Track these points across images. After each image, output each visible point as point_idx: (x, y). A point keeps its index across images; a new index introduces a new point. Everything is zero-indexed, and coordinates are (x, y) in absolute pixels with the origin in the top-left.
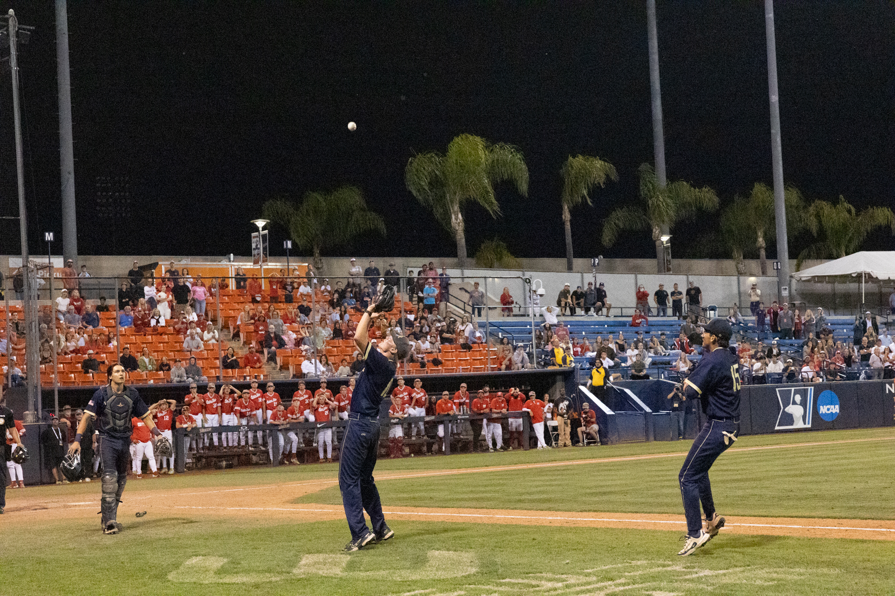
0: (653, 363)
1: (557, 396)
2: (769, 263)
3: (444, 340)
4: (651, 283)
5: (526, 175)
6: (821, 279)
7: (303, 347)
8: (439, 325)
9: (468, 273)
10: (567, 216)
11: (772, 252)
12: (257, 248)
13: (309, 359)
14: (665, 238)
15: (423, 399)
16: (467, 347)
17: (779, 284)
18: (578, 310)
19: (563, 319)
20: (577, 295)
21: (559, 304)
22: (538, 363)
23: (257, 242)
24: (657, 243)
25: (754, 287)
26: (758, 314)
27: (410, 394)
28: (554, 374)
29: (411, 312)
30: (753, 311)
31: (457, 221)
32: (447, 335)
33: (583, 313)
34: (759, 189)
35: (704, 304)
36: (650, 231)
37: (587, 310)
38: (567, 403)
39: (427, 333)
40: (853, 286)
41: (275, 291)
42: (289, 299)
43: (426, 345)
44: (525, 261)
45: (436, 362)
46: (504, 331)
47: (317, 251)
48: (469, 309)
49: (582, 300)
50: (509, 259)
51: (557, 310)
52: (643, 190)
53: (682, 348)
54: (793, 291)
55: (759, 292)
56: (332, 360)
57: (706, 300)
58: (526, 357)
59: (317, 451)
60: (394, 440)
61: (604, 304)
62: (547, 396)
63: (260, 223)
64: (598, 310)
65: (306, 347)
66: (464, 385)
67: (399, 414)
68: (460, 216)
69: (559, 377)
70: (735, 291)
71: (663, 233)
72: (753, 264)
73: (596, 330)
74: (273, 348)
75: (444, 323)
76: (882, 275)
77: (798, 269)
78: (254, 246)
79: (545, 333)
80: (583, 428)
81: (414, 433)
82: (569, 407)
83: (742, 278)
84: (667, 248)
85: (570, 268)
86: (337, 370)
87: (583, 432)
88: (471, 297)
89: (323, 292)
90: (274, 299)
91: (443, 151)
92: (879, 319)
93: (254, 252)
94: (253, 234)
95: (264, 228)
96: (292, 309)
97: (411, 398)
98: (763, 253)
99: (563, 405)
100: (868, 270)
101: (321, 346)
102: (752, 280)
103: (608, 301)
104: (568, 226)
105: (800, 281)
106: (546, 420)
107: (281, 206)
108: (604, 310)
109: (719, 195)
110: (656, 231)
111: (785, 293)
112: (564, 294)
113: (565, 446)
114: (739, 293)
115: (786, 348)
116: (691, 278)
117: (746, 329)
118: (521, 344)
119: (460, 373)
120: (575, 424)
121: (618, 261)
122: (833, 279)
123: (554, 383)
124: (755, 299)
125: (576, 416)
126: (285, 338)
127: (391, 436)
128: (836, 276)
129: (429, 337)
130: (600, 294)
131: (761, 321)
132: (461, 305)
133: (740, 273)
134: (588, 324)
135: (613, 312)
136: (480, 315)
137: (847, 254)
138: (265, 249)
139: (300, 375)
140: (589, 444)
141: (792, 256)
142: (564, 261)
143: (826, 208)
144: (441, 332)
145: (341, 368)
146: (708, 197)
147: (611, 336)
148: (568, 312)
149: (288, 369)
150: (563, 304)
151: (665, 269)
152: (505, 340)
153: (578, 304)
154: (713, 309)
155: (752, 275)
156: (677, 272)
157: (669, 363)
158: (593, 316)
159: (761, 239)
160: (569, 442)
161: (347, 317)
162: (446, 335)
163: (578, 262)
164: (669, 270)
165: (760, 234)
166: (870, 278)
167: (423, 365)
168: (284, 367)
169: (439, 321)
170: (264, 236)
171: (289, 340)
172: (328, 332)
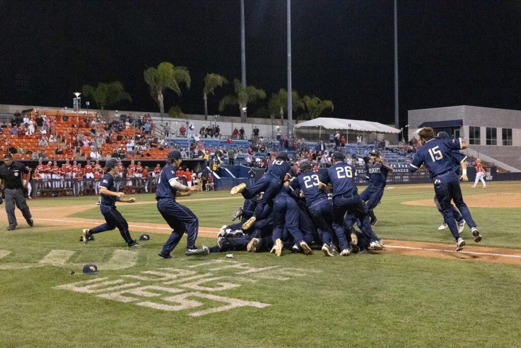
0: (238, 158)
1: (198, 170)
2: (284, 121)
3: (152, 146)
4: (238, 126)
5: (189, 80)
6: (304, 128)
7: (92, 147)
8: (150, 139)
9: (164, 119)
10: (205, 98)
11: (286, 117)
12: (76, 105)
13: (94, 152)
14: (244, 109)
15: (141, 170)
16: (161, 149)
17: (288, 129)
18: (208, 136)
19: (202, 139)
20: (208, 130)
21: (200, 133)
22: (191, 157)
23: (76, 102)
24: (241, 111)
25: (278, 130)
26: (280, 140)
27: (136, 168)
28: (197, 161)
29: (139, 134)
30: (278, 139)
31: (161, 98)
32: (154, 144)
33: (210, 137)
34: (282, 91)
36: (238, 106)
37: (212, 136)
38: (201, 173)
39: (145, 143)
40: (316, 131)
41: (81, 122)
42: (87, 126)
43: (144, 148)
44: (188, 115)
45: (148, 155)
46: (177, 143)
47: (102, 108)
48: (164, 134)
49: (210, 132)
50: (182, 114)
51: (200, 135)
52: (236, 90)
53: (249, 153)
54: (293, 132)
55: (280, 131)
56: (104, 152)
58: (186, 154)
59: (94, 190)
60: (128, 187)
61: (218, 134)
62: (192, 171)
63: (77, 94)
64: (216, 136)
65: (93, 146)
66: (158, 165)
67: (131, 176)
68: (162, 96)
69: (199, 163)
70: (271, 131)
71: (243, 107)
72: (278, 121)
73: (215, 144)
74: (79, 146)
75: (153, 139)
76: (327, 127)
77: (297, 123)
78: (74, 104)
79: (193, 144)
80: (208, 184)
81: (137, 184)
82: (202, 175)
83: (274, 126)
84: (245, 113)
85: (206, 119)
86: (106, 156)
87: (208, 186)
88: (165, 128)
89: (102, 124)
90: (81, 126)
91: (156, 68)
92: (326, 144)
93: (74, 106)
94: (74, 99)
95: (79, 96)
96: (88, 131)
97: (136, 170)
98: (282, 117)
99: (200, 174)
100: (322, 125)
101: (100, 146)
102: (278, 127)
103: (220, 132)
104: (206, 102)
105: (296, 128)
106: (193, 180)
107: (87, 88)
108: (219, 136)
109: (266, 93)
110: (241, 106)
111: (290, 133)
112: (203, 129)
113: (200, 191)
114: (273, 132)
115: (290, 154)
116: (254, 125)
117: (275, 146)
118: (184, 149)
119: (158, 159)
120: (204, 182)
121: (225, 117)
122: (309, 128)
123: (197, 165)
124: (279, 134)
125: (205, 179)
126: (84, 142)
127: (127, 185)
128: (309, 127)
129: (146, 144)
130: (217, 130)
131: (281, 143)
132: (160, 132)
133: (273, 124)
134: (212, 142)
135: (222, 137)
136: (168, 136)
137: (315, 118)
138: (79, 105)
139: (89, 158)
140: (210, 190)
141: (293, 119)
142: (203, 116)
143: (307, 98)
144: (151, 142)
145: (107, 156)
146: (262, 94)
147: (221, 147)
148: (204, 136)
149: (84, 155)
150: (202, 133)
151: (244, 121)
152: (177, 147)
153: (208, 134)
154: (262, 137)
155: (277, 125)
156: (249, 122)
157: (243, 159)
158: (214, 139)
159: (282, 111)
160: (201, 189)
161: (111, 135)
162: (153, 144)
163: (209, 117)
164: (245, 121)
165: (281, 109)
166: (323, 128)
167: (143, 156)
168: (83, 155)
169: (151, 138)
170: (79, 100)
171: (86, 143)
172: (103, 141)
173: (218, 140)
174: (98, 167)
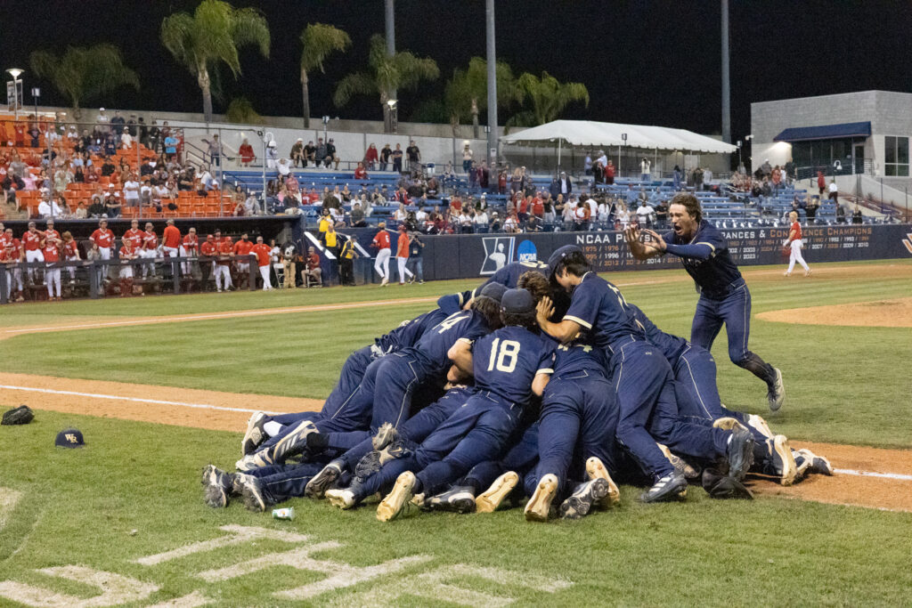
0: (375, 213)
1: (284, 240)
2: (480, 128)
3: (181, 187)
5: (268, 39)
6: (524, 143)
7: (43, 190)
8: (176, 172)
9: (211, 125)
10: (305, 79)
11: (484, 120)
12: (12, 96)
13: (47, 201)
14: (392, 103)
15: (154, 241)
16: (203, 193)
17: (489, 146)
18: (309, 163)
19: (295, 170)
20: (309, 149)
21: (292, 157)
22: (270, 210)
23: (12, 92)
24: (385, 107)
25: (467, 148)
26: (470, 172)
27: (142, 238)
28: (281, 222)
29: (153, 160)
30: (465, 169)
31: (204, 79)
32: (186, 182)
33: (314, 165)
34: (474, 63)
35: (422, 161)
36: (378, 96)
37: (318, 163)
38: (292, 248)
39: (166, 179)
40: (550, 151)
41: (22, 135)
42: (35, 144)
43: (163, 191)
44: (268, 119)
45: (172, 207)
46: (238, 180)
47: (76, 103)
48: (209, 159)
49: (314, 155)
50: (254, 116)
51: (290, 162)
52: (373, 61)
53: (402, 200)
54: (500, 152)
55: (471, 151)
56: (70, 202)
57: (425, 158)
58: (258, 204)
59: (45, 289)
60: (124, 280)
61: (333, 158)
62: (273, 242)
63: (15, 73)
64: (328, 164)
65: (46, 189)
66: (192, 229)
67: (129, 256)
68: (206, 74)
69: (287, 224)
70: (451, 151)
71: (390, 98)
72: (467, 129)
73: (327, 181)
74: (12, 189)
75: (183, 171)
76: (575, 141)
77: (506, 133)
78: (9, 94)
79: (275, 182)
80: (307, 271)
81: (145, 274)
82: (294, 251)
83: (457, 140)
84: (394, 111)
85: (306, 126)
86: (74, 211)
87: (306, 275)
88: (211, 147)
89: (69, 139)
90: (20, 144)
91: (192, 13)
92: (572, 179)
93: (9, 100)
94: (9, 83)
95: (18, 78)
96: (36, 154)
97: (143, 242)
98: (476, 119)
99: (290, 250)
100: (564, 136)
101: (61, 189)
102: (467, 142)
103: (337, 155)
104: (306, 88)
105: (506, 144)
106: (273, 263)
107: (38, 59)
108: (333, 164)
109: (439, 65)
110: (384, 96)
111: (493, 154)
112: (297, 147)
113: (290, 287)
114: (455, 154)
115: (491, 202)
117: (459, 184)
118: (252, 193)
119: (194, 216)
120: (300, 267)
121: (352, 123)
122: (534, 143)
123: (282, 228)
124: (468, 158)
125: (301, 259)
126: (25, 180)
127: (121, 276)
128: (537, 141)
129: (167, 183)
130: (330, 149)
131: (473, 178)
132: (201, 154)
133: (456, 136)
134: (318, 176)
135: (342, 166)
136: (218, 165)
137: (547, 122)
138: (19, 97)
139: (36, 215)
140: (311, 285)
141: (500, 123)
142: (300, 121)
143: (530, 78)
144: (181, 178)
145: (78, 209)
146: (430, 67)
147: (337, 187)
148: (300, 164)
149: (26, 210)
150: (295, 157)
151: (390, 130)
152: (239, 189)
153: (310, 158)
154: (431, 166)
155: (466, 138)
156: (402, 132)
157: (388, 213)
158: (323, 169)
159: (474, 107)
160: (293, 284)
161: (90, 162)
162: (183, 182)
163: (314, 122)
164: (394, 130)
165: (474, 102)
166: (566, 144)
167: (159, 209)
168: (23, 208)
169: (179, 169)
170: (18, 85)
171: (29, 182)
172: (69, 176)
173: (330, 171)
174: (51, 235)
